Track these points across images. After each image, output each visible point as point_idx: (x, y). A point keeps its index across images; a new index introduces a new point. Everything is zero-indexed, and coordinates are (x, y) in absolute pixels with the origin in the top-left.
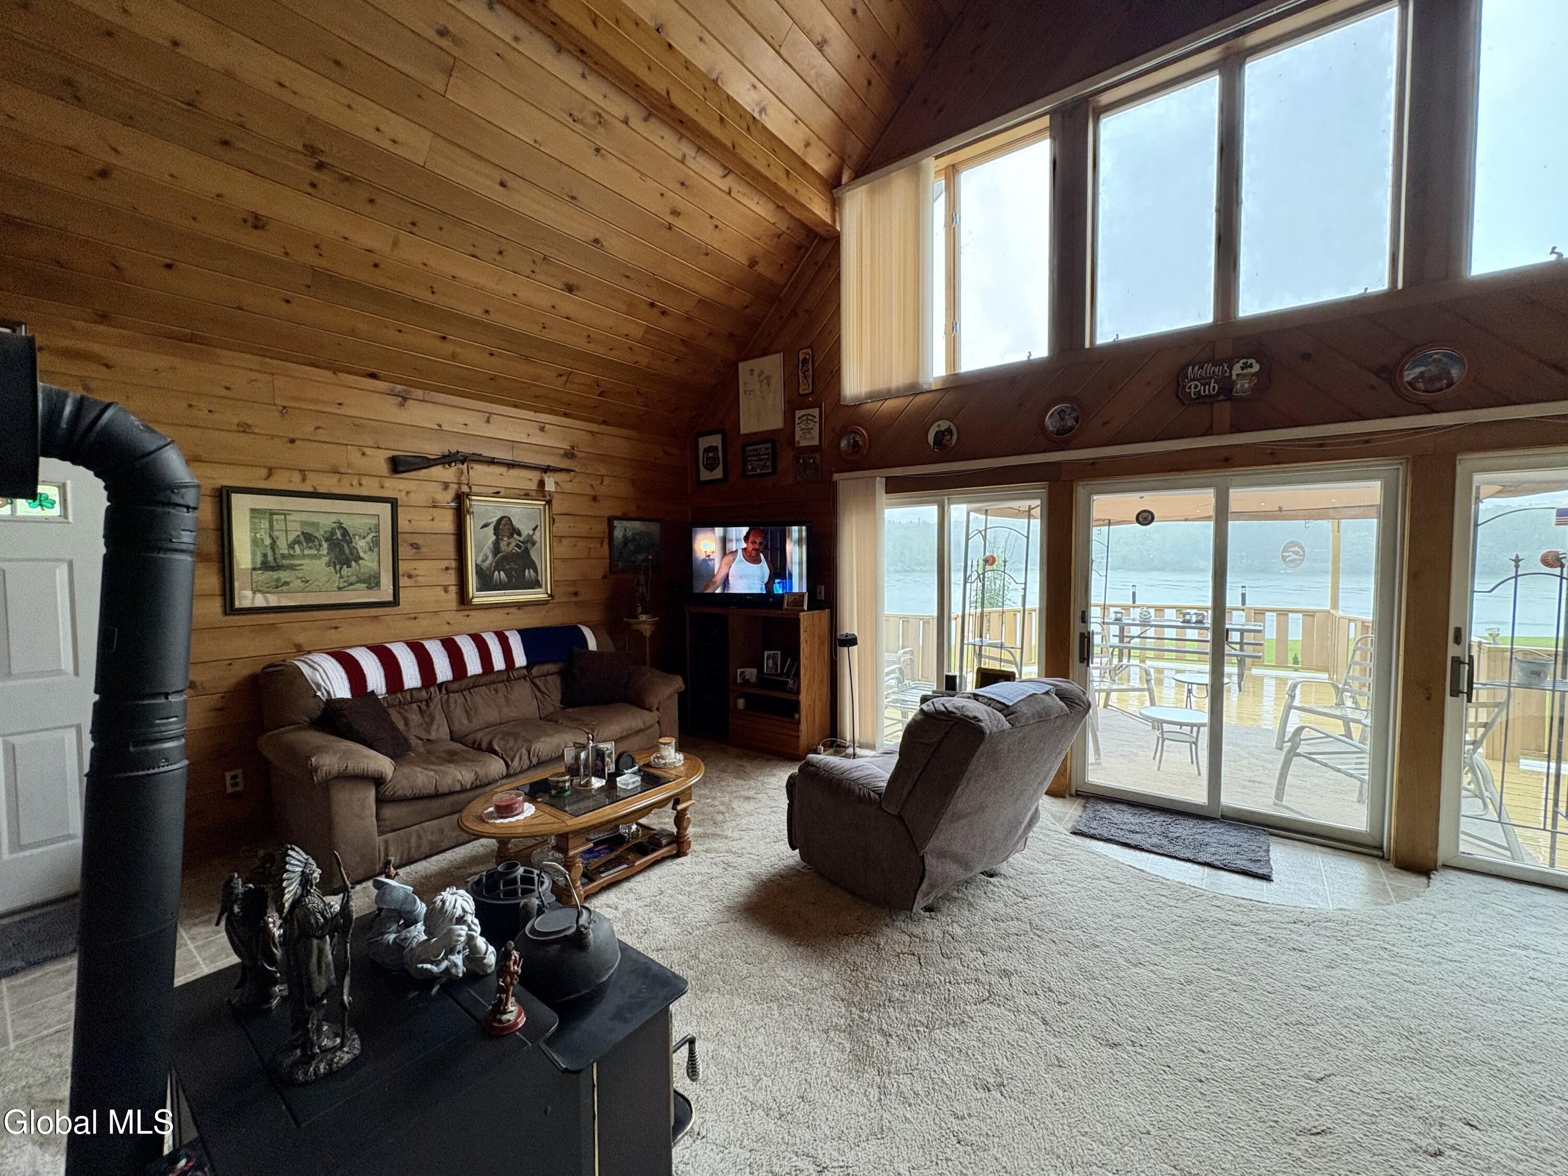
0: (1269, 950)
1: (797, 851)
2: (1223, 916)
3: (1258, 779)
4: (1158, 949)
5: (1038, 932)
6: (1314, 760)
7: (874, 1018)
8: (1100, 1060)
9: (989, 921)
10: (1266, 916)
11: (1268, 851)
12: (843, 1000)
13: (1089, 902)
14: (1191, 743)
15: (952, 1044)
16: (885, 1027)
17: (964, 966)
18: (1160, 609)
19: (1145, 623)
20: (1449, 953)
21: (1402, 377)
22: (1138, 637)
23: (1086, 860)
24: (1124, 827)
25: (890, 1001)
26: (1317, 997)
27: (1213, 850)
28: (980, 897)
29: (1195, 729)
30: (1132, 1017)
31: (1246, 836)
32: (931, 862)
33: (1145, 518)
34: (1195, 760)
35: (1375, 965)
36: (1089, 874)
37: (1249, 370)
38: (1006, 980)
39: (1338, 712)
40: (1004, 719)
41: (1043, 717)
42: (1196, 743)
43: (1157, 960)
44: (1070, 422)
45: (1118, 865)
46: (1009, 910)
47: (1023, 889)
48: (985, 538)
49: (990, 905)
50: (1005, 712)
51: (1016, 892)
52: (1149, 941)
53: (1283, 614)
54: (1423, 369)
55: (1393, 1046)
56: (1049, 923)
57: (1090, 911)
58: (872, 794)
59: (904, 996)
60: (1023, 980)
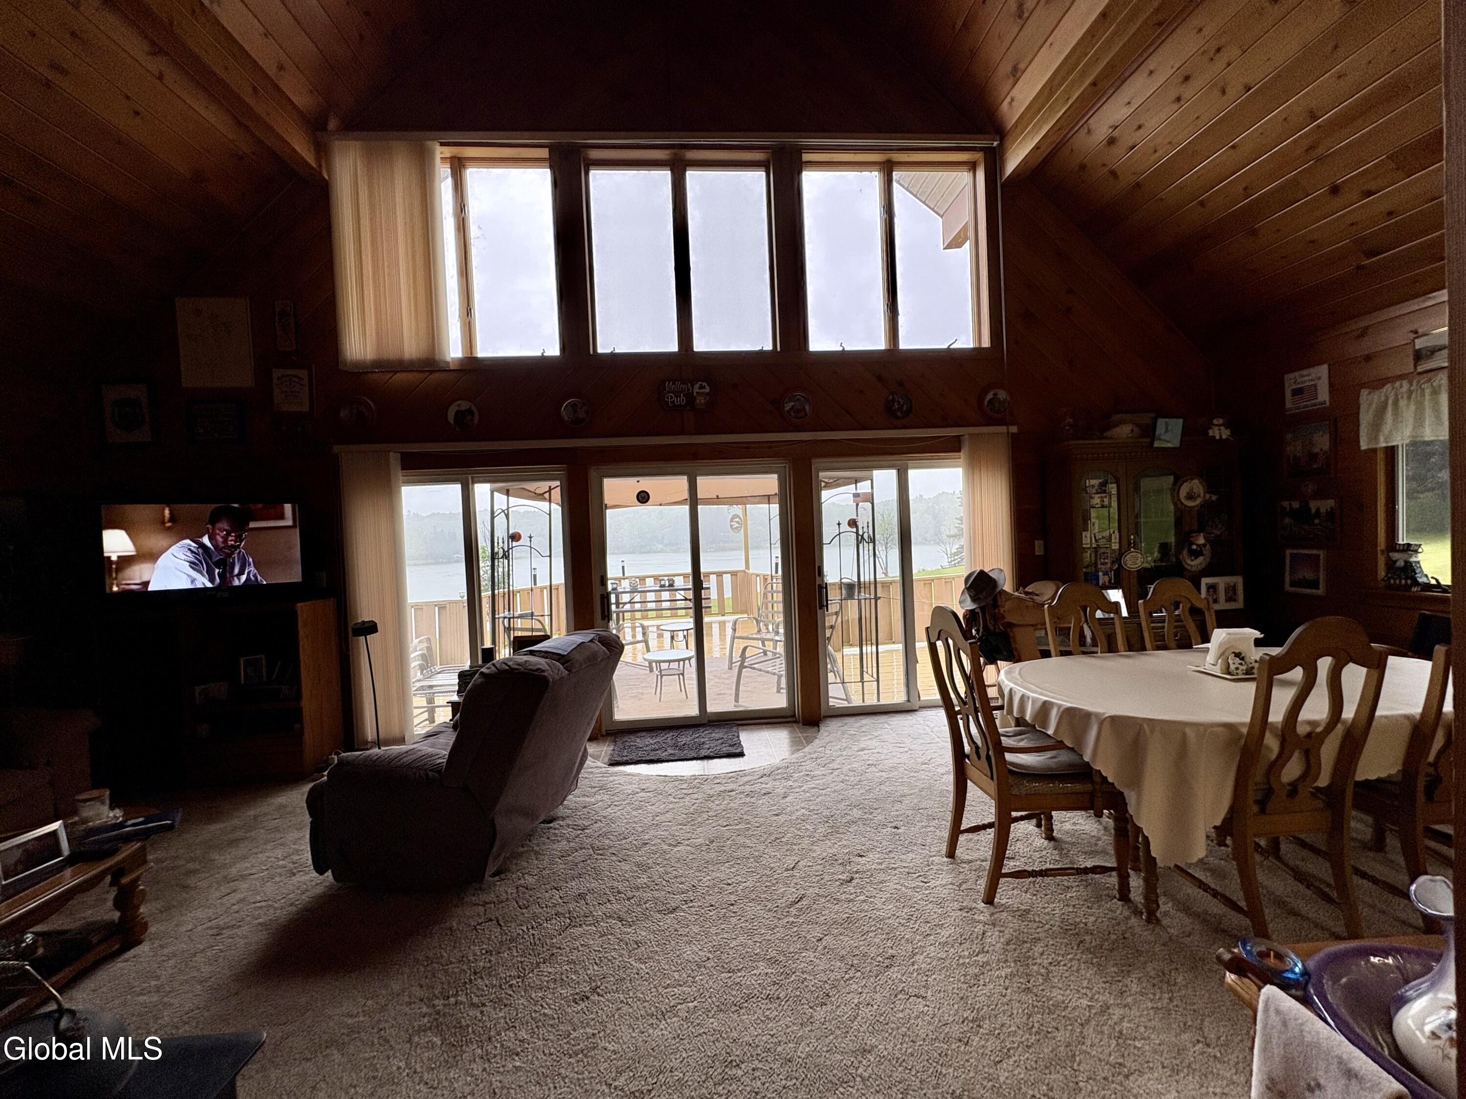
0: (752, 800)
1: (329, 873)
2: (722, 789)
3: (723, 692)
4: (687, 828)
5: (601, 852)
6: (754, 668)
7: (461, 998)
8: (666, 926)
9: (557, 860)
10: (746, 779)
11: (738, 736)
12: (422, 1000)
13: (634, 813)
14: (679, 675)
15: (546, 979)
16: (475, 1000)
17: (542, 908)
18: (643, 579)
19: (633, 591)
20: (835, 765)
21: (784, 407)
22: (630, 602)
23: (625, 782)
24: (647, 749)
25: (475, 973)
26: (782, 818)
27: (707, 746)
28: (544, 844)
29: (682, 663)
30: (682, 883)
31: (725, 730)
32: (501, 822)
33: (643, 497)
34: (683, 688)
35: (805, 787)
36: (629, 792)
37: (703, 390)
38: (582, 902)
39: (759, 636)
40: (561, 667)
41: (592, 659)
42: (683, 674)
43: (689, 835)
44: (582, 415)
45: (648, 778)
46: (572, 844)
47: (580, 822)
48: (507, 516)
49: (555, 847)
50: (562, 661)
51: (575, 827)
52: (680, 824)
53: (720, 575)
54: (793, 404)
55: (822, 829)
56: (607, 842)
57: (636, 819)
58: (430, 773)
59: (490, 961)
60: (596, 895)
